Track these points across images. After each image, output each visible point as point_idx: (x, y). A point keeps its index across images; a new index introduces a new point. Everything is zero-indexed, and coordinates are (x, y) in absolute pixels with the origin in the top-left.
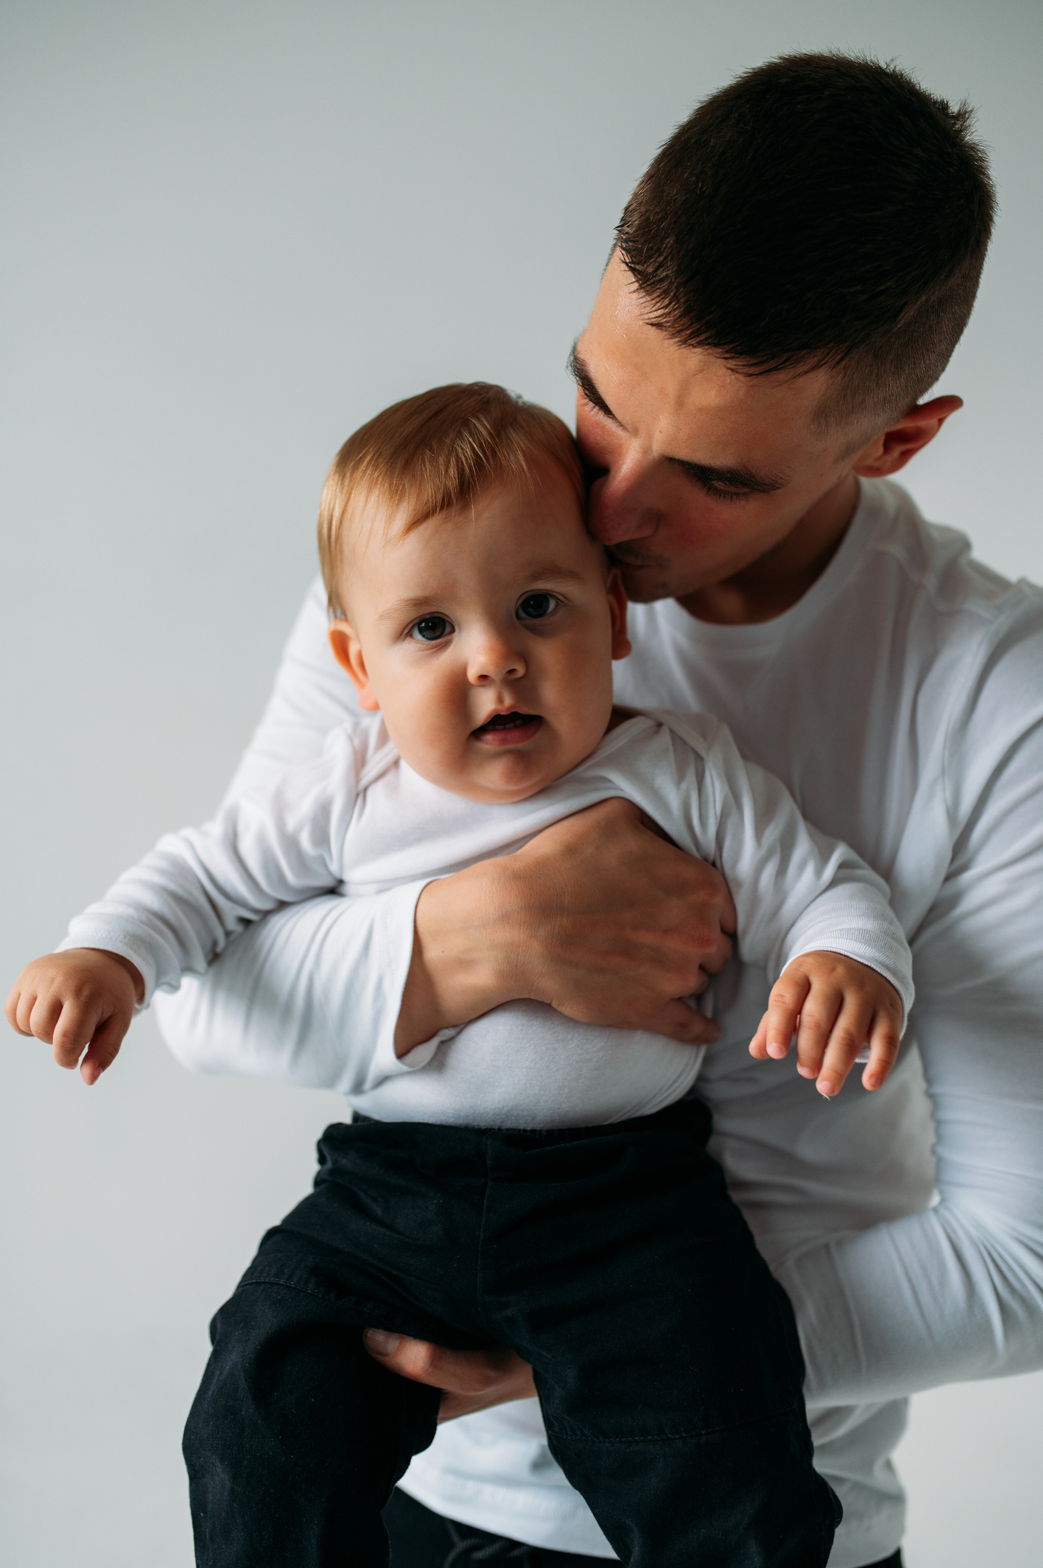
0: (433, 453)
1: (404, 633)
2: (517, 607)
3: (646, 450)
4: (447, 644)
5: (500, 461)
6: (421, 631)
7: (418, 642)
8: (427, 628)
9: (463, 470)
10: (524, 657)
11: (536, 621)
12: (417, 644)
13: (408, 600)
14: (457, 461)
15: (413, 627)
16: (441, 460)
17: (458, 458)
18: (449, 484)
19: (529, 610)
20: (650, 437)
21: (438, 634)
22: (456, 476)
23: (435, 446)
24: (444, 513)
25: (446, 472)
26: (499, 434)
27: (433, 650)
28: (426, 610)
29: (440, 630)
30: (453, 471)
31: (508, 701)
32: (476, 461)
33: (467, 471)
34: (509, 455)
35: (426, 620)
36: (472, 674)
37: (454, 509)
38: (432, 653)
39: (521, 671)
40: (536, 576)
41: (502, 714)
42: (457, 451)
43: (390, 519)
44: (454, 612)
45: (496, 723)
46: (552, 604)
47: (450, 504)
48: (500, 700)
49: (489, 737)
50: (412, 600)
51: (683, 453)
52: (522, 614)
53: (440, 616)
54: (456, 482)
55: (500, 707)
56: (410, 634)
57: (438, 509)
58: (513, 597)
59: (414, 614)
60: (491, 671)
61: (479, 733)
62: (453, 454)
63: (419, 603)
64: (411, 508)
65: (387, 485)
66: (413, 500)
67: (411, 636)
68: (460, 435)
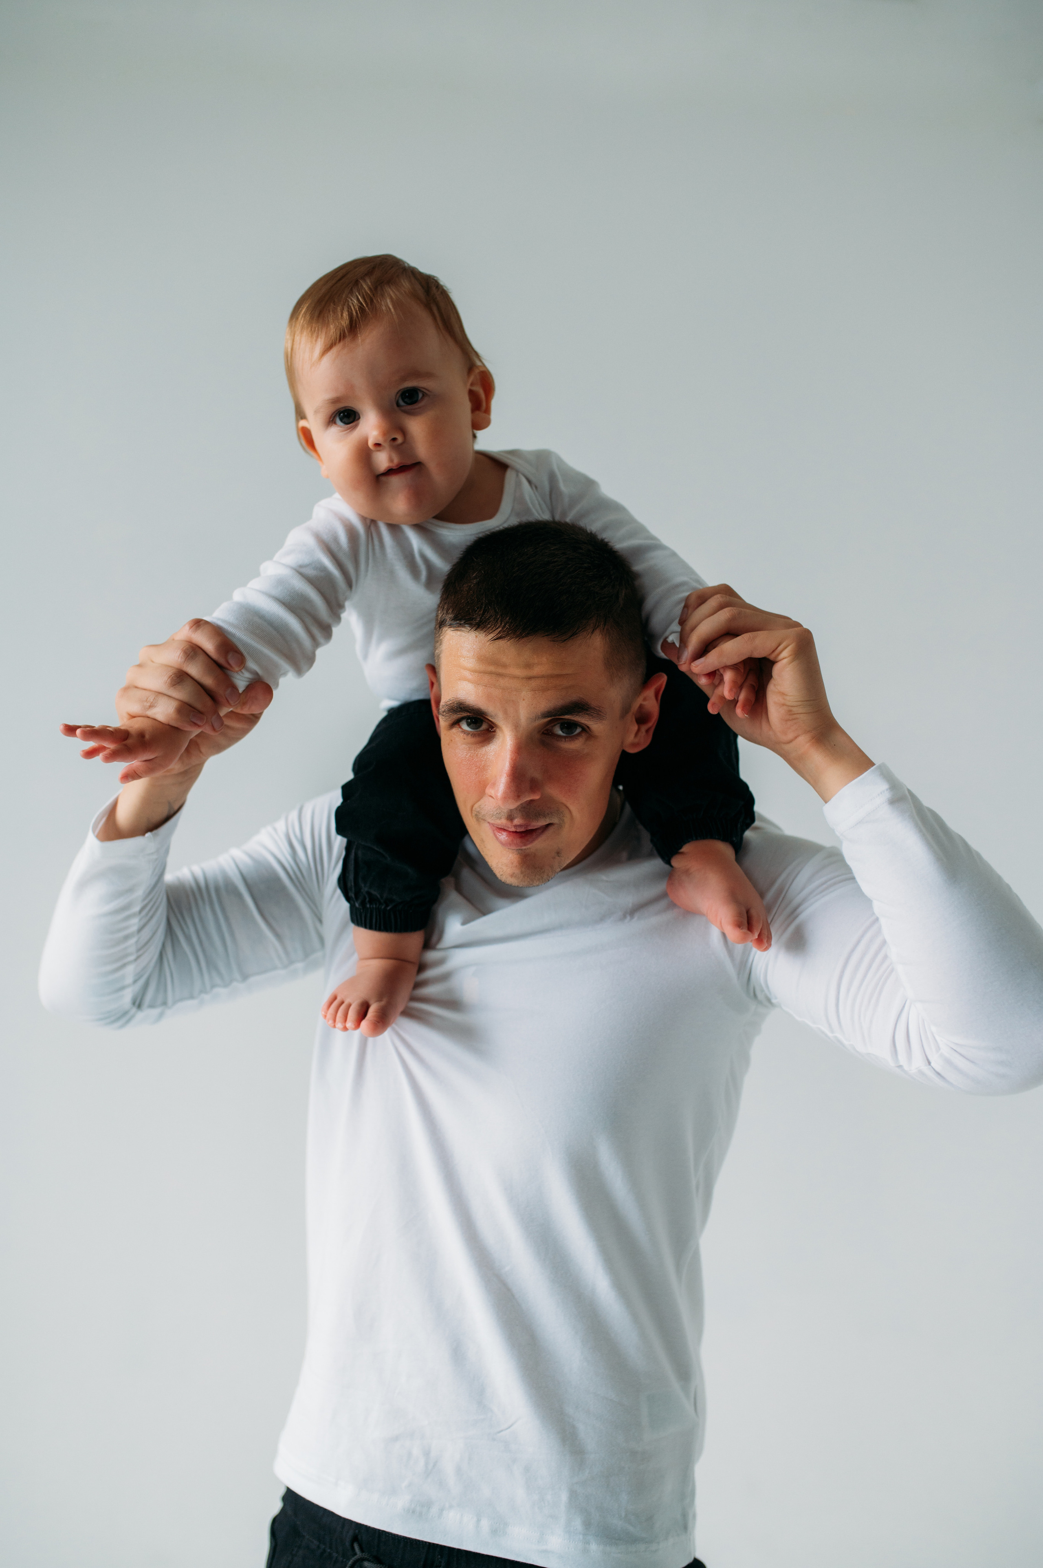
0: (335, 305)
1: (331, 421)
2: (397, 398)
4: (356, 426)
5: (375, 306)
6: (341, 420)
7: (339, 426)
8: (345, 416)
9: (352, 314)
10: (403, 431)
11: (409, 407)
12: (339, 428)
13: (328, 400)
14: (348, 309)
15: (335, 417)
16: (339, 309)
17: (349, 307)
18: (343, 323)
19: (405, 400)
21: (351, 420)
22: (348, 318)
23: (336, 300)
24: (341, 344)
25: (342, 315)
26: (376, 288)
27: (349, 431)
28: (340, 406)
29: (353, 416)
30: (345, 314)
31: (393, 459)
32: (360, 307)
33: (354, 313)
34: (381, 301)
35: (343, 412)
36: (370, 444)
37: (348, 339)
38: (348, 433)
39: (400, 440)
40: (403, 379)
41: (394, 468)
42: (348, 301)
43: (312, 350)
44: (357, 405)
46: (420, 395)
47: (344, 337)
48: (391, 460)
50: (329, 400)
52: (401, 403)
53: (349, 408)
54: (348, 322)
55: (391, 465)
56: (335, 421)
57: (338, 341)
58: (393, 392)
59: (332, 409)
60: (380, 440)
61: (381, 479)
62: (346, 304)
63: (335, 401)
64: (322, 343)
65: (309, 329)
66: (323, 336)
67: (335, 423)
68: (351, 292)
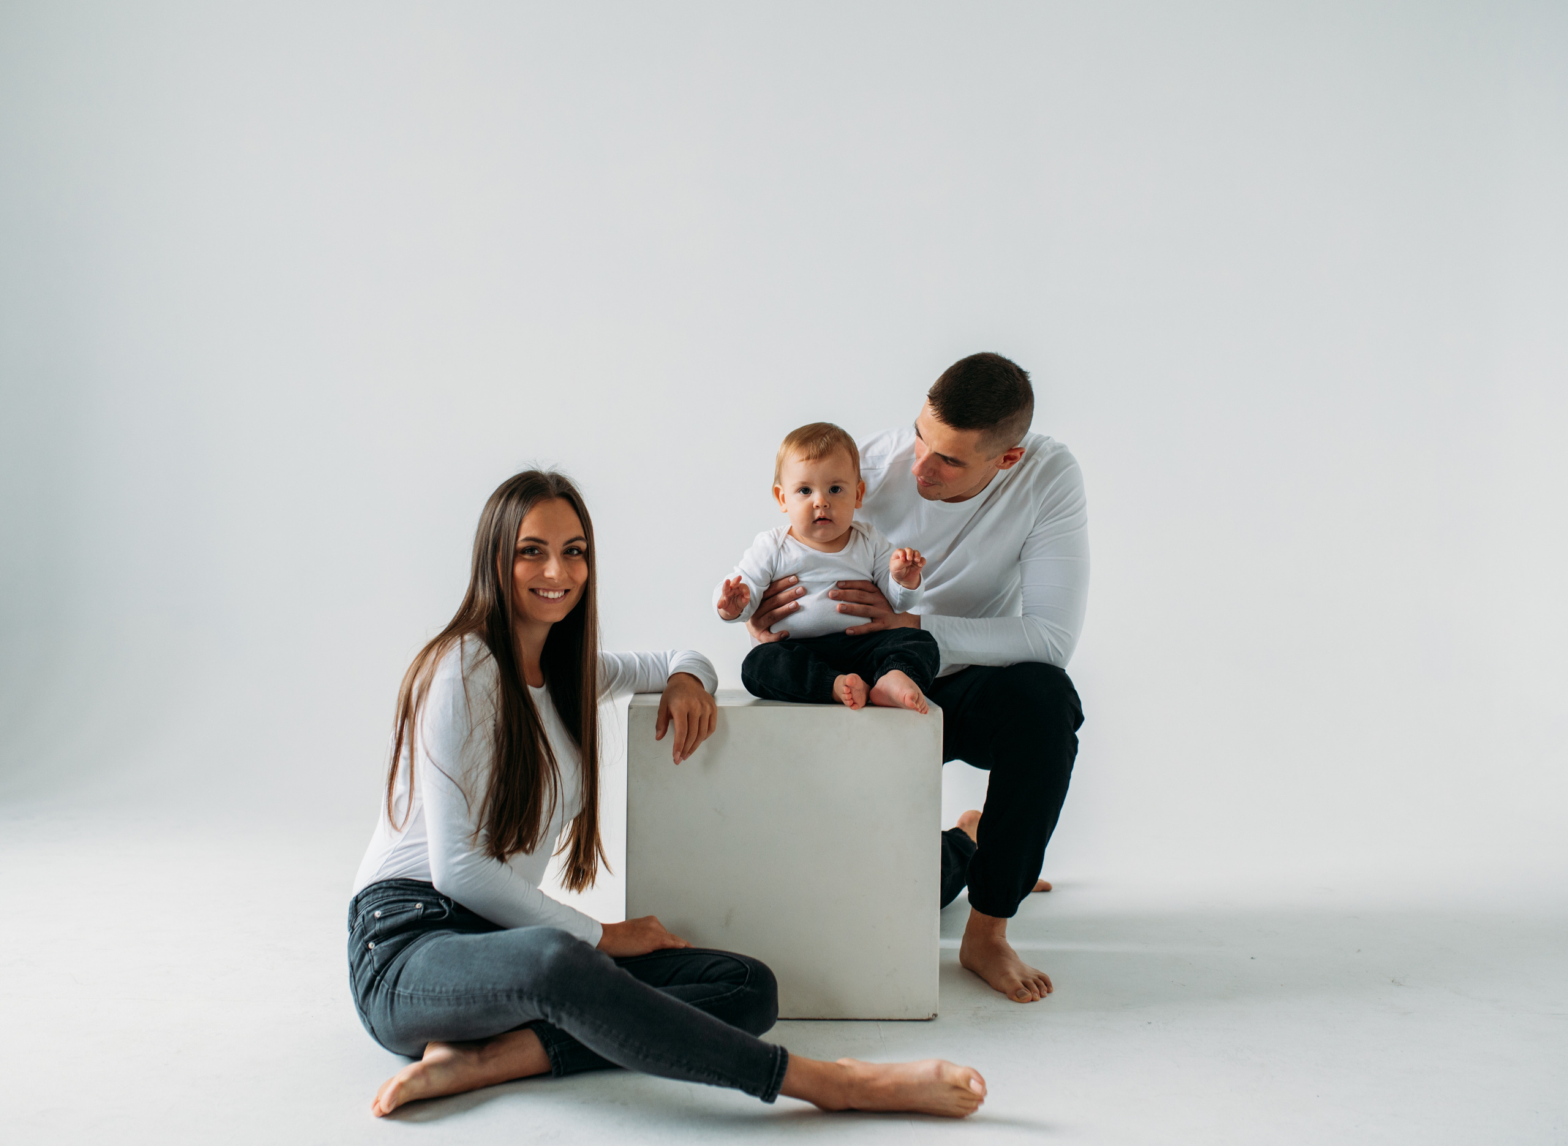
0: (813, 443)
1: (797, 491)
2: (830, 488)
3: (931, 450)
4: (809, 496)
5: (832, 449)
6: (803, 491)
8: (805, 490)
10: (830, 502)
11: (834, 494)
12: (801, 495)
15: (800, 490)
16: (815, 446)
18: (817, 452)
19: (833, 490)
20: (931, 447)
24: (814, 459)
27: (805, 497)
28: (805, 485)
29: (808, 492)
30: (818, 449)
31: (823, 514)
32: (826, 448)
34: (835, 447)
35: (804, 488)
36: (814, 506)
39: (828, 506)
40: (835, 482)
41: (821, 517)
43: (796, 458)
44: (812, 488)
45: (820, 519)
46: (839, 490)
47: (816, 458)
48: (821, 514)
49: (818, 522)
50: (801, 481)
51: (940, 452)
52: (831, 491)
53: (808, 487)
56: (799, 492)
58: (829, 486)
59: (801, 486)
60: (820, 505)
61: (815, 522)
63: (803, 483)
65: (798, 449)
68: (822, 440)
